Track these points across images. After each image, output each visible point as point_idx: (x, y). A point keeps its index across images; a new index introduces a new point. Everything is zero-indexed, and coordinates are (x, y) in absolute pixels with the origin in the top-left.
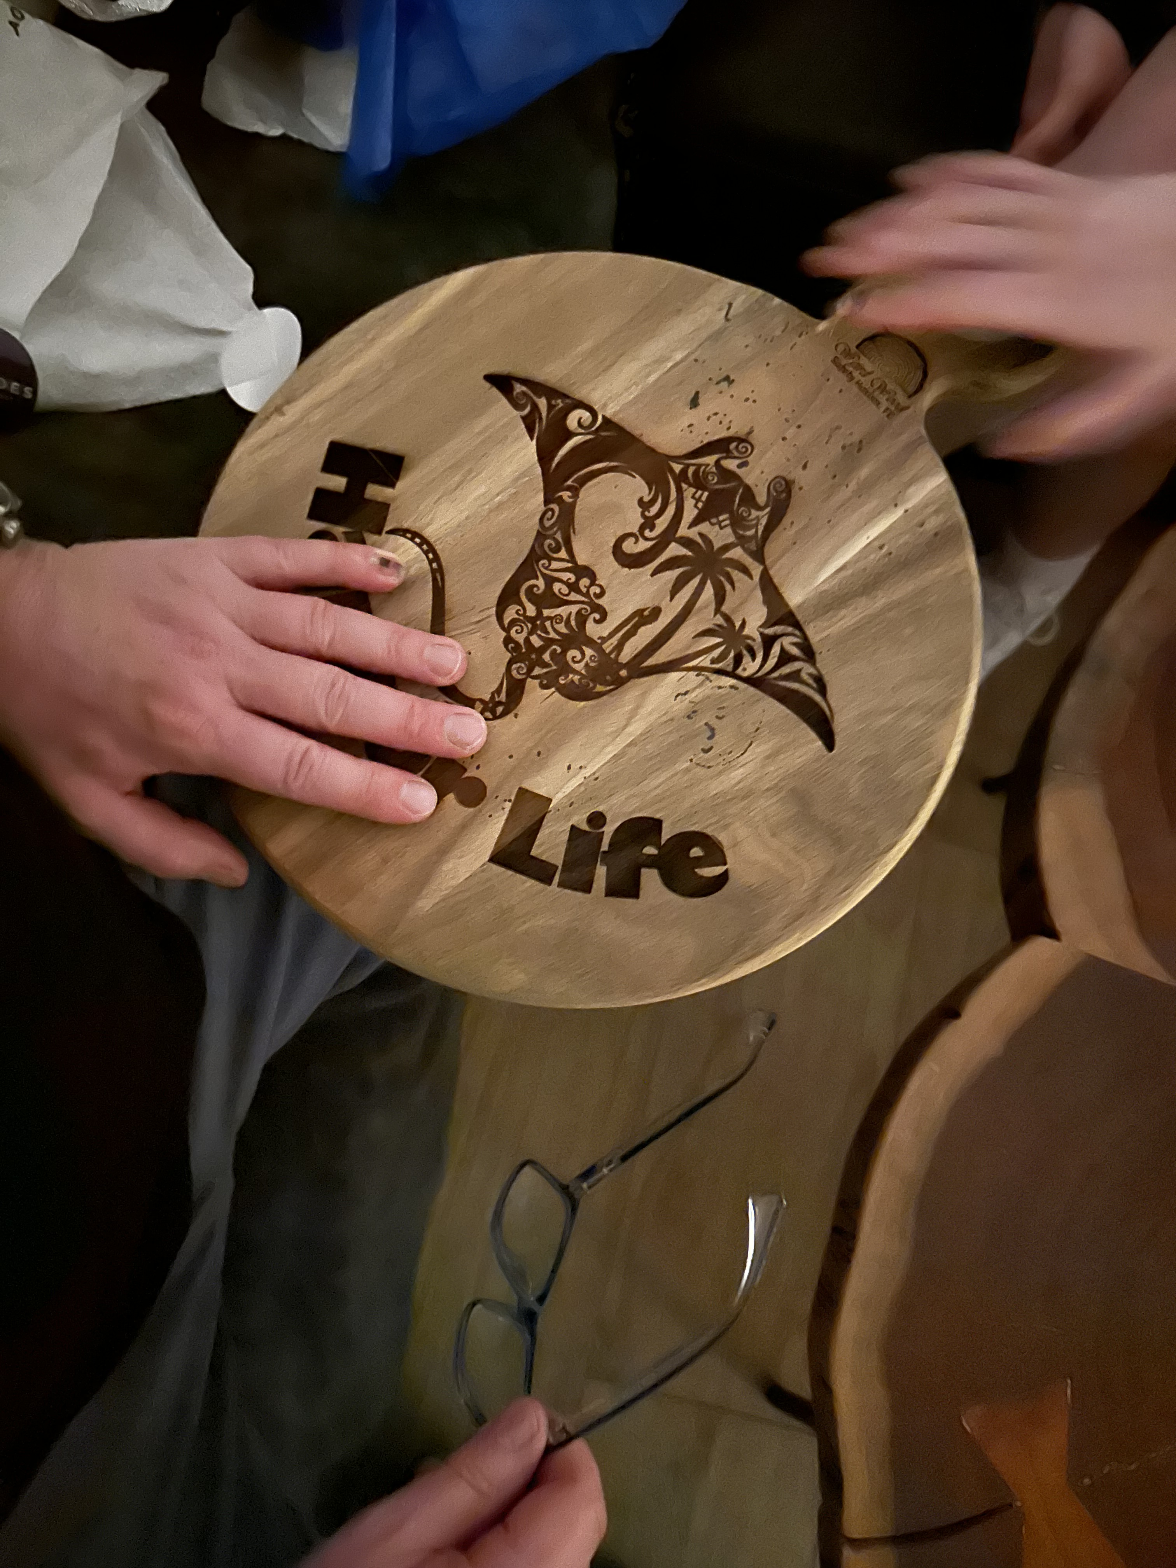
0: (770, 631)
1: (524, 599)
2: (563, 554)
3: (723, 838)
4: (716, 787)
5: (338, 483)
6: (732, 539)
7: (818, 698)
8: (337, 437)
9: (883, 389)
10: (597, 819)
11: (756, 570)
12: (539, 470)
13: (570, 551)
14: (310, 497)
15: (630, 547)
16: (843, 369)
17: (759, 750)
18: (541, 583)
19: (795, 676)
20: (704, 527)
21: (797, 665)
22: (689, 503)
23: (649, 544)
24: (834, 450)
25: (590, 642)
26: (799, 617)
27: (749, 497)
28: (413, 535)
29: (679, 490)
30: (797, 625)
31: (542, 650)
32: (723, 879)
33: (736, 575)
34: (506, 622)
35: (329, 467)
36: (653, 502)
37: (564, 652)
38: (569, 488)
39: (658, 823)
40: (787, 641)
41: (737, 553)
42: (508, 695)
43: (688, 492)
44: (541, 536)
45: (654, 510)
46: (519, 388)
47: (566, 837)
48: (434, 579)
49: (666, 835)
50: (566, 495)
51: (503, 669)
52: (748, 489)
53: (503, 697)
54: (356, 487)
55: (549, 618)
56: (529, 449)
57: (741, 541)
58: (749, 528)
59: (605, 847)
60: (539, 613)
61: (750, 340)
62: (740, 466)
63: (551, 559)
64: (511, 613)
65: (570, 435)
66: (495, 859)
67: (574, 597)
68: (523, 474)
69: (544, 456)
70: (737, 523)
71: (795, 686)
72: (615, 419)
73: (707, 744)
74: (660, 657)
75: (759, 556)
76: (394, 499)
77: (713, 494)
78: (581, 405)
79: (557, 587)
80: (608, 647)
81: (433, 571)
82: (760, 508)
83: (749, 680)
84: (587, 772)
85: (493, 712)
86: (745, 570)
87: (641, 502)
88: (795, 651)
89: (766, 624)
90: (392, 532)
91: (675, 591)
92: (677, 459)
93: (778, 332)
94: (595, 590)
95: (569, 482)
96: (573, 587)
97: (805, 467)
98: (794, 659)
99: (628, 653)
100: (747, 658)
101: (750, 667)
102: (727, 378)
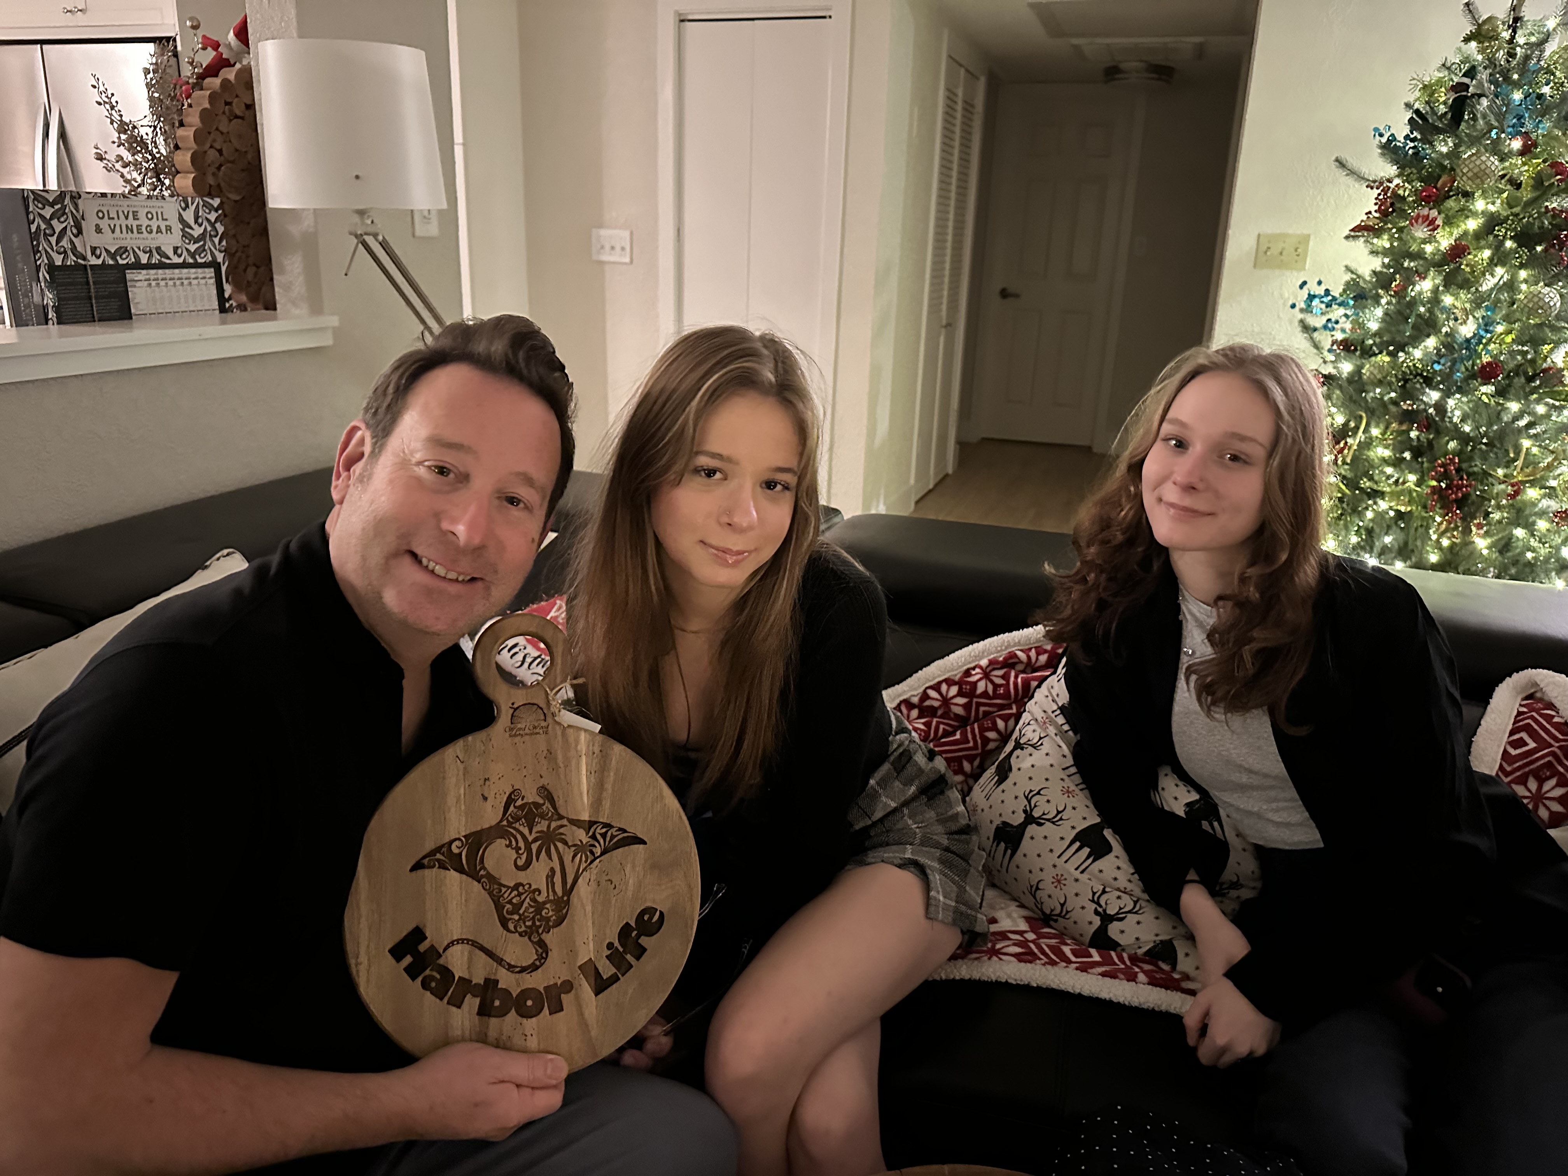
0: (591, 834)
1: (509, 917)
2: (504, 890)
3: (649, 904)
4: (630, 894)
5: (408, 959)
6: (547, 822)
7: (626, 835)
8: (389, 946)
9: (535, 727)
10: (610, 946)
11: (565, 822)
12: (464, 876)
13: (504, 886)
14: (405, 975)
15: (520, 863)
16: (515, 735)
17: (628, 869)
18: (508, 906)
19: (613, 837)
20: (535, 830)
21: (609, 834)
22: (521, 828)
23: (525, 854)
24: (544, 762)
25: (545, 903)
26: (593, 819)
27: (537, 805)
28: (452, 943)
29: (515, 828)
30: (596, 822)
31: (534, 923)
32: (661, 913)
33: (562, 830)
34: (513, 929)
35: (398, 959)
36: (511, 842)
37: (541, 915)
38: (480, 870)
39: (627, 923)
40: (598, 831)
41: (554, 825)
42: (540, 947)
43: (517, 825)
44: (490, 894)
45: (514, 843)
46: (426, 861)
47: (608, 962)
48: (476, 947)
49: (633, 924)
50: (482, 872)
51: (530, 943)
52: (533, 803)
53: (540, 950)
54: (415, 954)
55: (525, 911)
56: (453, 873)
57: (551, 820)
58: (548, 814)
59: (621, 949)
60: (520, 915)
61: (478, 760)
62: (523, 799)
63: (502, 896)
64: (511, 926)
65: (460, 854)
66: (597, 994)
67: (523, 897)
68: (461, 882)
69: (461, 870)
70: (543, 816)
71: (616, 840)
72: (468, 832)
73: (613, 886)
74: (570, 881)
75: (561, 817)
76: (432, 941)
77: (525, 817)
78: (451, 842)
79: (514, 901)
80: (551, 897)
81: (472, 945)
82: (544, 804)
83: (602, 854)
84: (591, 937)
85: (543, 958)
86: (562, 826)
87: (507, 846)
88: (604, 830)
89: (587, 833)
90: (445, 950)
91: (550, 858)
92: (501, 821)
93: (483, 748)
94: (526, 887)
95: (478, 868)
96: (519, 895)
97: (541, 777)
98: (606, 832)
99: (560, 893)
100: (594, 849)
101: (598, 851)
102: (485, 780)
